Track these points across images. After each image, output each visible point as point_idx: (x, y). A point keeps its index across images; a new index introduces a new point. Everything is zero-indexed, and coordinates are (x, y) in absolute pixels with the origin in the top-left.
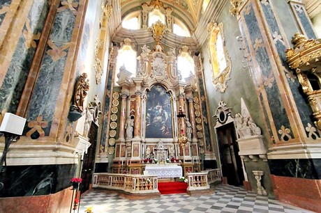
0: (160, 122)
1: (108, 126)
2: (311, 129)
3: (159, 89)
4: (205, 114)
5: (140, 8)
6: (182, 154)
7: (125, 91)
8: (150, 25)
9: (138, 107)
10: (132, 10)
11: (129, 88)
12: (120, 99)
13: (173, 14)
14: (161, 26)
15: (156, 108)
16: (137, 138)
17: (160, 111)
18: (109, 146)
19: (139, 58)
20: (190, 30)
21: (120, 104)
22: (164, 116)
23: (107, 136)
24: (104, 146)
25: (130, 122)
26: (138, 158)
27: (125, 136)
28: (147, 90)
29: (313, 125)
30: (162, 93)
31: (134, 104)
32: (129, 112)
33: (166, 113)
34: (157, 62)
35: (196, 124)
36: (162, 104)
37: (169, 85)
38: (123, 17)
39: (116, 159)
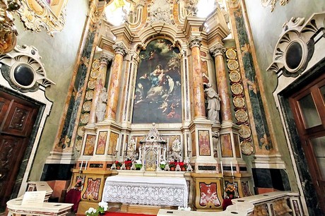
0: (158, 97)
1: (80, 108)
3: (160, 45)
6: (194, 155)
15: (154, 73)
17: (160, 78)
22: (166, 86)
23: (77, 123)
24: (70, 138)
28: (140, 48)
30: (166, 49)
33: (171, 81)
35: (232, 95)
39: (79, 159)
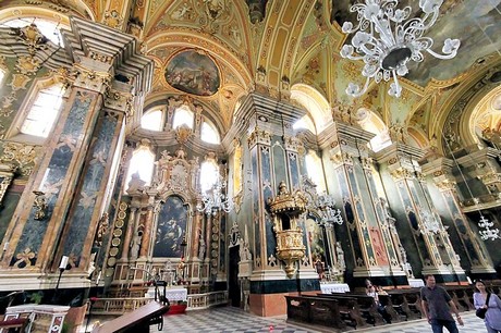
0: (171, 239)
1: (109, 243)
2: (272, 259)
3: (175, 201)
4: (223, 231)
5: (165, 102)
6: (190, 276)
7: (136, 203)
8: (175, 127)
9: (148, 223)
10: (156, 104)
11: (140, 199)
12: (128, 211)
13: (204, 112)
14: (188, 130)
15: (170, 222)
16: (143, 258)
17: (173, 226)
18: (108, 266)
19: (157, 163)
20: (220, 133)
21: (128, 217)
22: (177, 233)
23: (107, 255)
25: (137, 239)
26: (141, 281)
27: (129, 256)
28: (162, 202)
29: (275, 256)
30: (179, 206)
31: (144, 218)
32: (137, 228)
33: (180, 229)
34: (177, 170)
35: (212, 241)
36: (176, 217)
37: (187, 198)
38: (145, 110)
39: (114, 282)
